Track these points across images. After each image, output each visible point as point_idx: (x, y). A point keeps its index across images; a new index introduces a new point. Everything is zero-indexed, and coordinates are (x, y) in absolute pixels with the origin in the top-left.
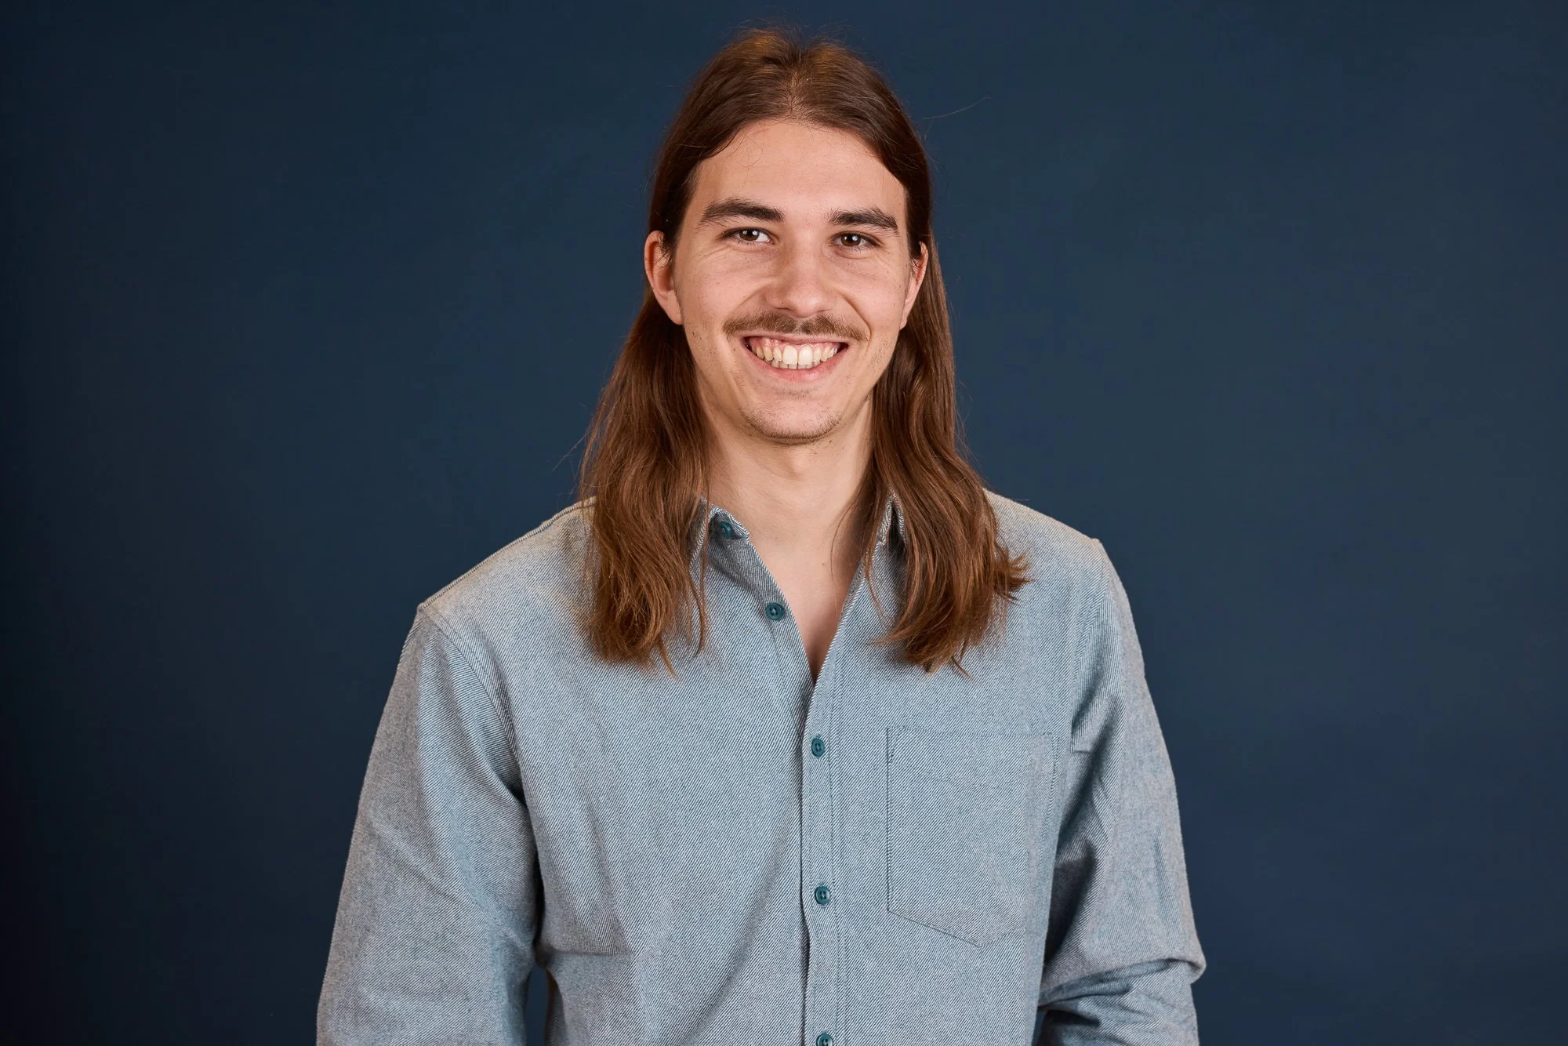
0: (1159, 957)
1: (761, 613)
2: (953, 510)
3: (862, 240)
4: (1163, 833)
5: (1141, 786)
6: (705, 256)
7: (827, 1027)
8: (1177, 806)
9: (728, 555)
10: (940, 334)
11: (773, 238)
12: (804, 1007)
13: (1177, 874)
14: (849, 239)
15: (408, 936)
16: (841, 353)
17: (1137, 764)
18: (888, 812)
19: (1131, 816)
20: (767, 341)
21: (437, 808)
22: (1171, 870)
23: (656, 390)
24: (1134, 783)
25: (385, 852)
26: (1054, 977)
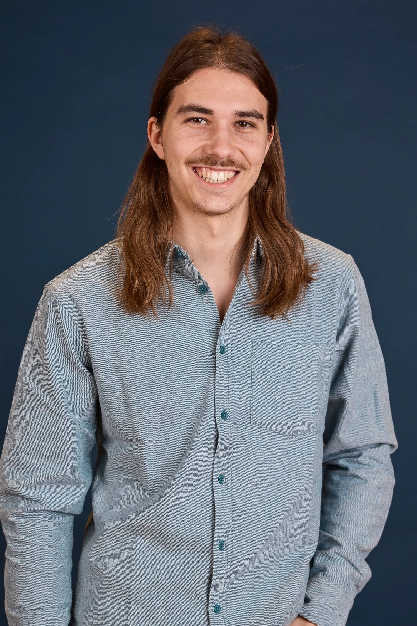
0: (375, 442)
1: (197, 290)
2: (285, 245)
3: (248, 124)
4: (378, 387)
5: (368, 366)
6: (177, 130)
7: (223, 472)
8: (386, 375)
9: (181, 265)
10: (279, 167)
11: (208, 122)
12: (213, 463)
13: (384, 405)
14: (242, 124)
15: (41, 432)
16: (237, 175)
17: (366, 356)
18: (251, 379)
19: (363, 380)
20: (204, 169)
21: (55, 376)
22: (381, 404)
23: (151, 188)
24: (364, 364)
25: (31, 394)
26: (328, 451)
